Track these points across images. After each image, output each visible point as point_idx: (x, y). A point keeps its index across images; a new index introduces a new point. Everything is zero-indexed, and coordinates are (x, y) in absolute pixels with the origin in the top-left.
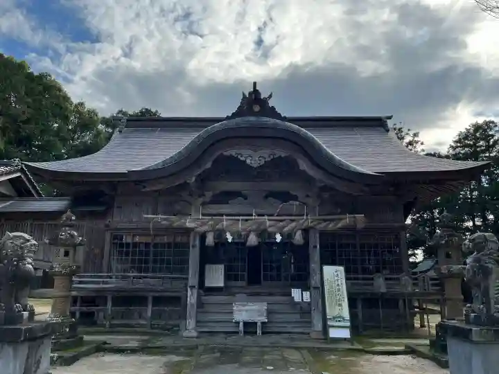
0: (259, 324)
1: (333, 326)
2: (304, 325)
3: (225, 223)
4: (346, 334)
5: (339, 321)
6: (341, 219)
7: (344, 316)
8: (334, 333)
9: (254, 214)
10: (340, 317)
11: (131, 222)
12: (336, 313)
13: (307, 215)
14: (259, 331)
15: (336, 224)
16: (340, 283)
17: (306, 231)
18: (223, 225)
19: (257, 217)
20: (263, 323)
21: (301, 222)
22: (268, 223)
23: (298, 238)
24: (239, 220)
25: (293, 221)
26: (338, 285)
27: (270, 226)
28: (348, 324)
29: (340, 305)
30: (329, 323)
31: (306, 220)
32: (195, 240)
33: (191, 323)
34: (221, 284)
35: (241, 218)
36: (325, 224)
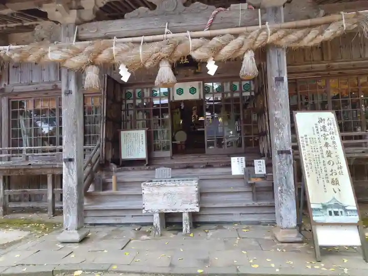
0: (185, 216)
1: (323, 224)
2: (259, 211)
3: (114, 48)
4: (351, 238)
5: (336, 213)
6: (328, 24)
7: (345, 204)
8: (324, 237)
9: (166, 30)
10: (337, 205)
11: (31, 83)
12: (327, 198)
13: (263, 23)
14: (186, 226)
15: (322, 33)
16: (330, 142)
17: (262, 54)
18: (111, 52)
19: (171, 35)
20: (193, 215)
21: (254, 34)
22: (192, 43)
23: (249, 65)
24: (139, 43)
25: (236, 35)
26: (327, 145)
27: (195, 49)
28: (355, 218)
29: (335, 182)
30: (316, 218)
31: (261, 31)
32: (68, 85)
33: (70, 218)
34: (142, 154)
35: (142, 39)
36: (300, 33)
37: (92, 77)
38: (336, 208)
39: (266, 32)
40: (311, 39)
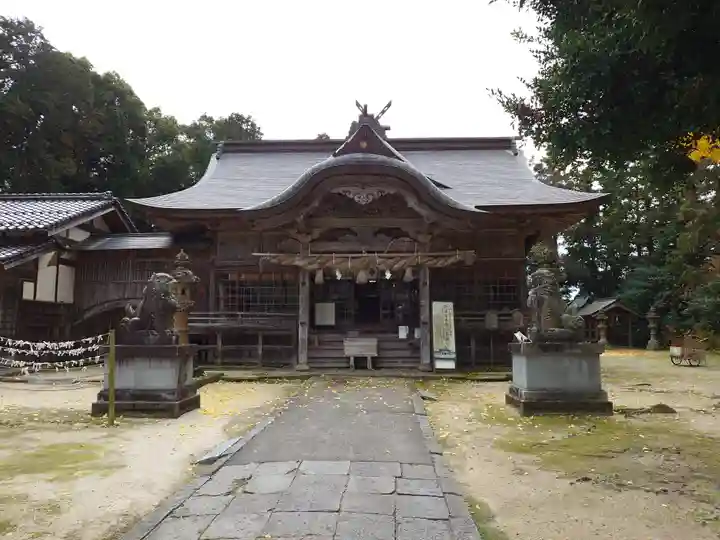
0: (369, 358)
1: (439, 359)
2: (413, 360)
3: (334, 261)
4: (451, 365)
5: (445, 354)
6: (449, 256)
7: (451, 349)
8: (439, 365)
9: (364, 252)
11: (236, 259)
12: (443, 346)
13: (417, 252)
14: (369, 365)
17: (416, 269)
18: (332, 263)
19: (367, 255)
20: (373, 358)
21: (412, 258)
22: (378, 260)
23: (408, 276)
24: (348, 258)
25: (402, 258)
26: (446, 320)
27: (380, 264)
28: (454, 356)
29: (448, 339)
30: (436, 355)
31: (416, 257)
32: (304, 278)
33: (303, 357)
34: (332, 322)
35: (350, 255)
36: (435, 261)
37: (319, 278)
38: (446, 351)
39: (418, 258)
40: (440, 263)
